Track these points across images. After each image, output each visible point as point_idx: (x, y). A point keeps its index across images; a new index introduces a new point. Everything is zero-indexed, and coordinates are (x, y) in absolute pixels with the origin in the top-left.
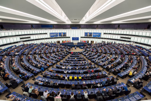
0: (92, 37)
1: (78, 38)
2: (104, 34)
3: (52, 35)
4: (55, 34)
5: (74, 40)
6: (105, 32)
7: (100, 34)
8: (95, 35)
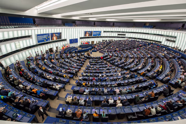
0: (92, 36)
1: (77, 39)
2: (104, 32)
3: (41, 38)
4: (45, 37)
5: (73, 43)
6: (104, 30)
7: (100, 32)
8: (95, 33)
